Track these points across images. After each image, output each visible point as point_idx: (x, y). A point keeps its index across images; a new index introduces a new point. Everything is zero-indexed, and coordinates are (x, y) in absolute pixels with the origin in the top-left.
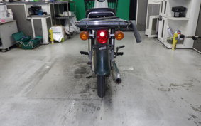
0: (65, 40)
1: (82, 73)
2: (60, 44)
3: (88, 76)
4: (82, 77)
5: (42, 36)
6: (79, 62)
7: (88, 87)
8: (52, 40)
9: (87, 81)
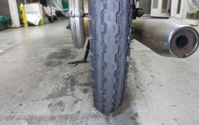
0: (45, 24)
1: (63, 57)
2: (37, 28)
3: (74, 60)
4: (60, 63)
5: (9, 15)
6: (59, 44)
7: (72, 81)
8: (25, 22)
9: (70, 71)
